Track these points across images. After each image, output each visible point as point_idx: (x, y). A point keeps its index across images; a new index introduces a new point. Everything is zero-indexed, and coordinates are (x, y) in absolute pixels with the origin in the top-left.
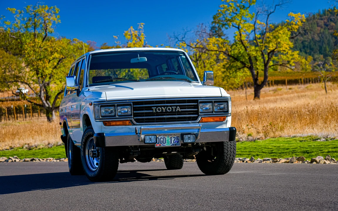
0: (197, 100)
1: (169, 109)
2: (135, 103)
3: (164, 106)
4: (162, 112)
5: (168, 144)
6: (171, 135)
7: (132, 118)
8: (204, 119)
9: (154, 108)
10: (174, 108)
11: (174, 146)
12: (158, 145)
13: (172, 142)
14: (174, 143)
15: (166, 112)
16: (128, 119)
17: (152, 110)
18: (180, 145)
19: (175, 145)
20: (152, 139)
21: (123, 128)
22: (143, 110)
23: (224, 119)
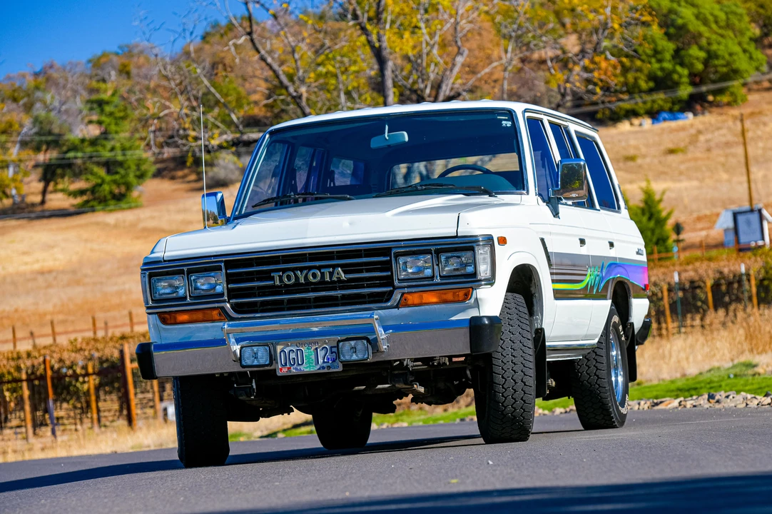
0: (390, 249)
1: (314, 276)
2: (229, 264)
3: (301, 269)
4: (297, 284)
5: (308, 367)
6: (315, 343)
7: (224, 301)
8: (412, 299)
9: (276, 275)
10: (326, 271)
11: (326, 371)
12: (285, 370)
13: (321, 361)
14: (324, 362)
15: (308, 283)
16: (216, 305)
17: (273, 279)
18: (340, 369)
19: (329, 367)
20: (260, 354)
21: (207, 328)
22: (252, 280)
23: (467, 296)
